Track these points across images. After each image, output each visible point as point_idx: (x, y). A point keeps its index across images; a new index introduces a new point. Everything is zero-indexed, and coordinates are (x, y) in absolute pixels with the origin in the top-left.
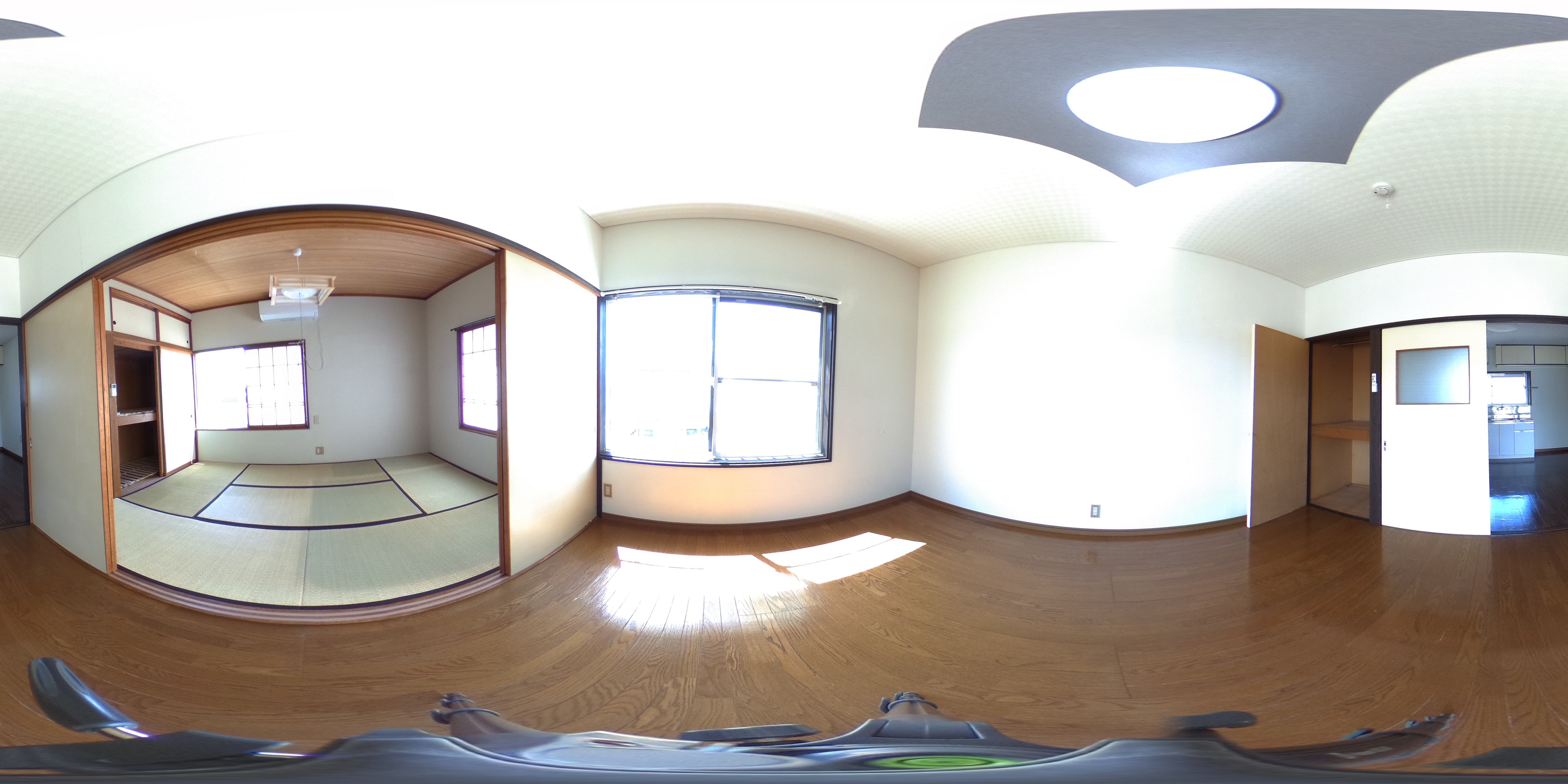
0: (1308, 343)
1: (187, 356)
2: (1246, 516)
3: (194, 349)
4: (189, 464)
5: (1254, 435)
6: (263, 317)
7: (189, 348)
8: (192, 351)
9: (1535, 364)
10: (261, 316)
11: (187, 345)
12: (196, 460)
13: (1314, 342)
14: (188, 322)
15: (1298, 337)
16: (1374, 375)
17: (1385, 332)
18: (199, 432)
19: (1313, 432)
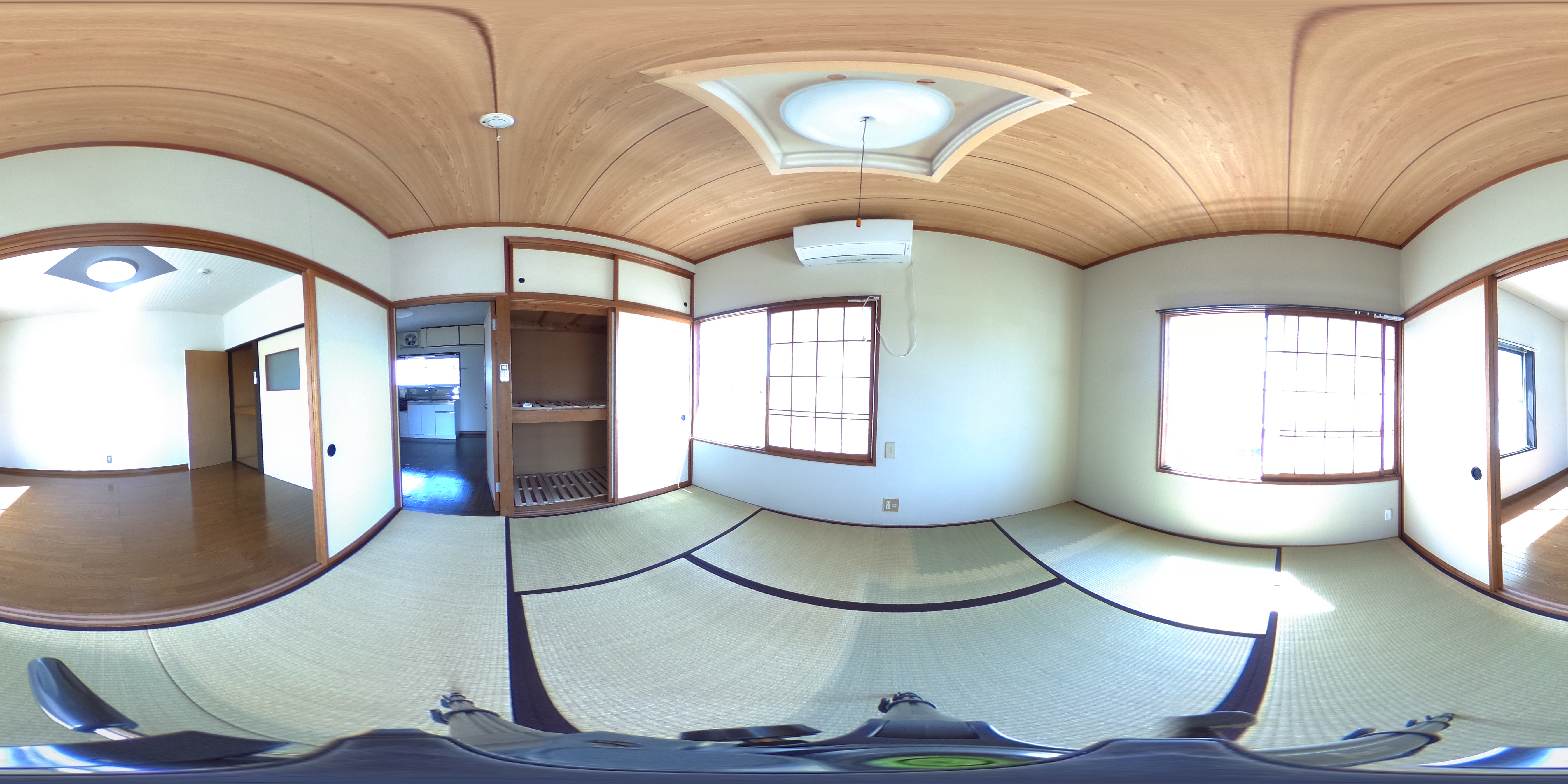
0: (227, 354)
1: (686, 326)
2: (188, 464)
3: (696, 315)
4: (674, 488)
5: (188, 413)
6: (802, 253)
7: (689, 313)
8: (694, 319)
9: (460, 345)
10: (798, 251)
11: (686, 310)
12: (687, 484)
13: (230, 352)
14: (690, 276)
15: (218, 351)
16: (255, 373)
17: (260, 343)
18: (695, 443)
19: (236, 411)
